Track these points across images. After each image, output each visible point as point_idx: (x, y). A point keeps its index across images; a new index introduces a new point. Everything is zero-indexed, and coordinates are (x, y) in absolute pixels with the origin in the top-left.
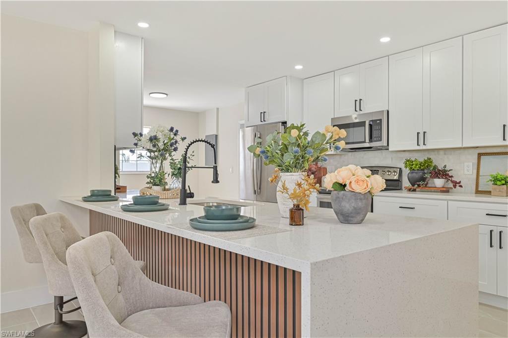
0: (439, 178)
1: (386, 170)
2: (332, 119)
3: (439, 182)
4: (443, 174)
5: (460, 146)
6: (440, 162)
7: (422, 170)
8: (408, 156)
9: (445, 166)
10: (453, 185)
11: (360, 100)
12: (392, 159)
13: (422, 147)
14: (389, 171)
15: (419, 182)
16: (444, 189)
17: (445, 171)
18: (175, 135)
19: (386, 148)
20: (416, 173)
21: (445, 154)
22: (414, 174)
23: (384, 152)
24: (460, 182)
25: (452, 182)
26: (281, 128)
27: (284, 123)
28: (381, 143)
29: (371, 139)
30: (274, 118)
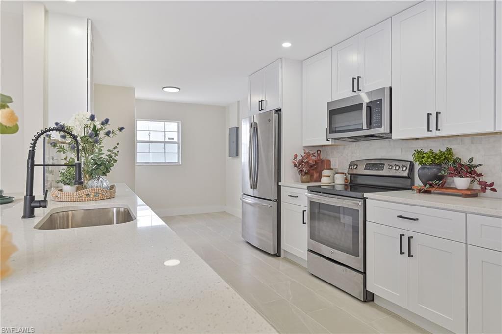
0: (461, 176)
1: (393, 163)
2: (328, 103)
3: (461, 183)
4: (469, 170)
6: (463, 154)
7: (437, 165)
8: (419, 146)
9: (471, 160)
10: (482, 188)
11: (359, 77)
12: (401, 149)
13: (435, 133)
14: (396, 166)
15: (432, 181)
16: (469, 193)
17: (470, 167)
19: (387, 137)
20: (429, 168)
21: (472, 143)
22: (426, 171)
24: (492, 185)
25: (480, 183)
26: (275, 116)
27: (279, 111)
28: (383, 130)
29: (370, 125)
30: (271, 106)
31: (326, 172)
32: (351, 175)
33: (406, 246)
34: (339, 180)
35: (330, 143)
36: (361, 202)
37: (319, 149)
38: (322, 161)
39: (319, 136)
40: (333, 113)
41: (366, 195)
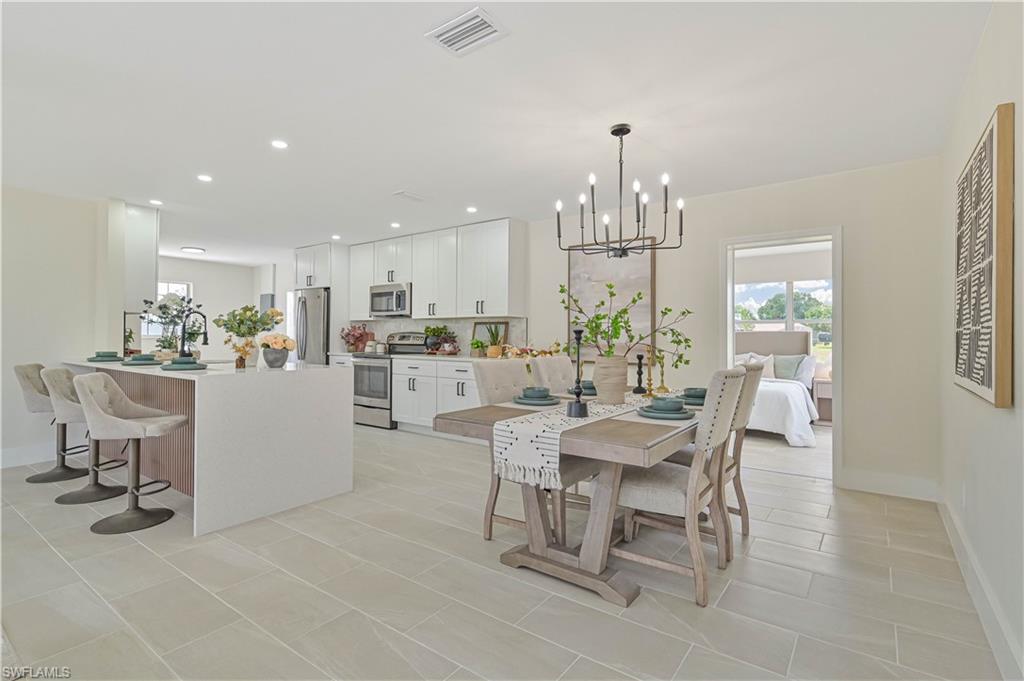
0: (448, 343)
1: (415, 335)
3: (447, 347)
4: (451, 339)
5: (454, 316)
6: (452, 328)
7: (437, 336)
8: (428, 324)
9: (453, 332)
11: (392, 271)
12: (418, 325)
14: (417, 337)
15: (432, 346)
17: (453, 337)
18: (189, 302)
19: (409, 317)
20: (431, 338)
22: (430, 340)
23: (408, 319)
25: (456, 347)
26: (323, 293)
27: (327, 289)
28: (407, 312)
29: (398, 305)
30: (320, 283)
31: (370, 343)
32: (390, 345)
33: (412, 385)
34: (380, 349)
35: (372, 319)
36: (388, 361)
37: (365, 323)
38: (367, 334)
39: (362, 312)
40: (374, 296)
41: (392, 356)
